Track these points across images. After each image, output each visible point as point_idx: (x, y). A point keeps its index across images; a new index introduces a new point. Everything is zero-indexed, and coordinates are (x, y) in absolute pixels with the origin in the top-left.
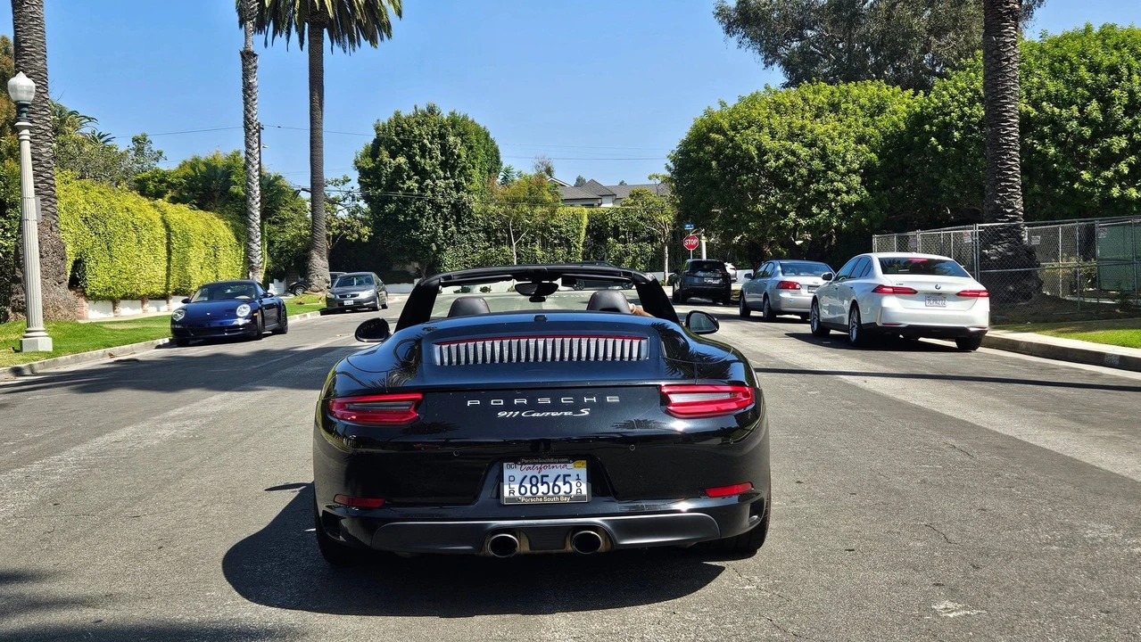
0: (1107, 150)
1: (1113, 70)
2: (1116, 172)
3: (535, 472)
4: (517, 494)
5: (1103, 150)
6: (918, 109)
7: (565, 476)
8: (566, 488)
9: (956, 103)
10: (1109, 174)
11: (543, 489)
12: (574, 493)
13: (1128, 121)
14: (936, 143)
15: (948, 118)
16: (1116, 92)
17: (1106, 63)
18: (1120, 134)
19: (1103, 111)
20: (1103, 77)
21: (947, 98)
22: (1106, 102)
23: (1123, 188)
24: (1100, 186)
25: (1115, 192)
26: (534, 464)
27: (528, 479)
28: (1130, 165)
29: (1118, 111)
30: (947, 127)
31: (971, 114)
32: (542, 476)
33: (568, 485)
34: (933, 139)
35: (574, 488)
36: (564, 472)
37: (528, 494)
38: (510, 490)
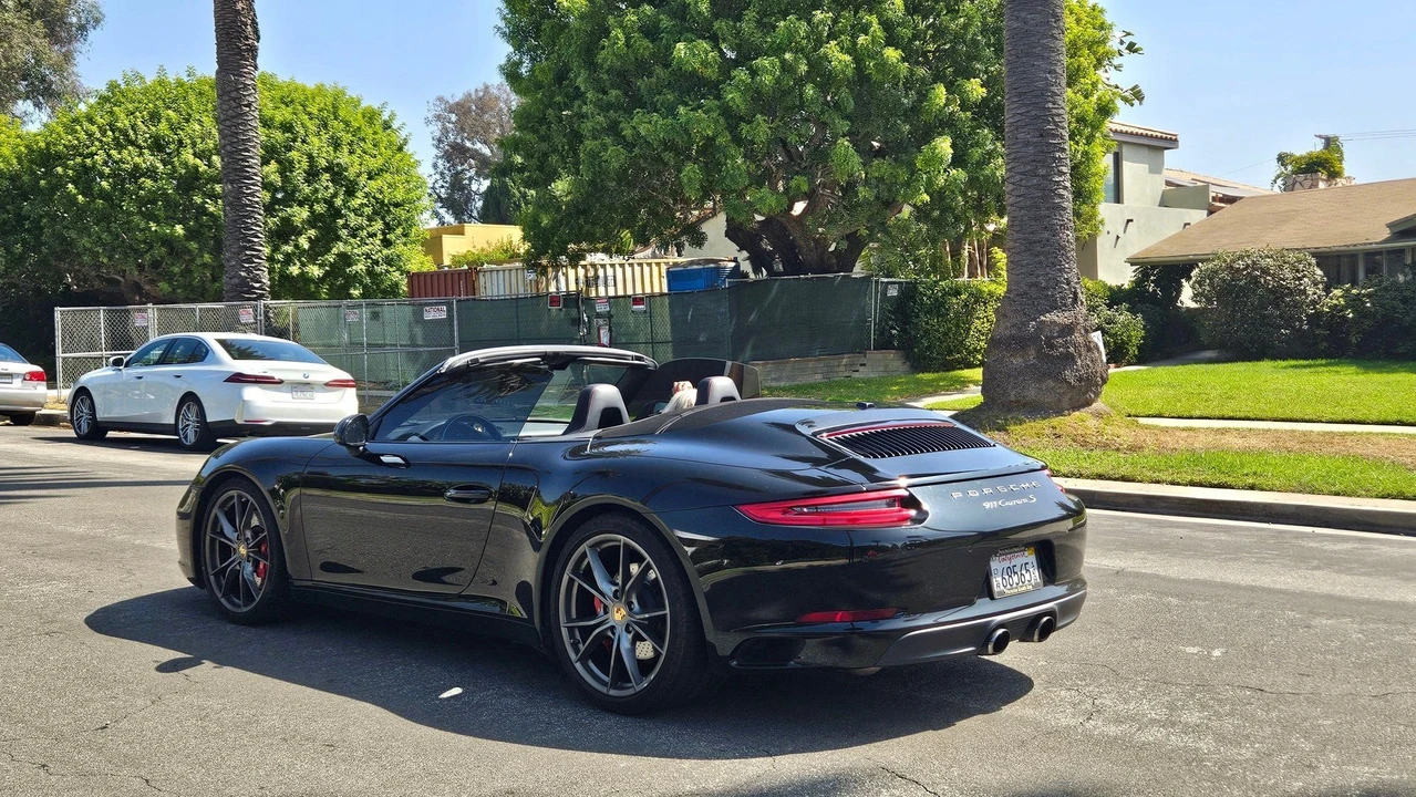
0: (287, 221)
1: (287, 127)
2: (296, 246)
4: (1002, 587)
5: (282, 219)
6: (42, 145)
7: (1025, 564)
8: (1027, 576)
9: (97, 143)
10: (289, 248)
12: (1033, 581)
13: (307, 190)
14: (74, 191)
15: (88, 161)
16: (294, 154)
17: (278, 119)
18: (301, 204)
19: (282, 173)
20: (279, 136)
21: (83, 136)
22: (286, 167)
23: (303, 265)
24: (279, 261)
25: (295, 270)
26: (1006, 554)
28: (310, 240)
29: (298, 176)
30: (85, 177)
31: (121, 160)
32: (1013, 566)
33: (1028, 573)
34: (70, 186)
35: (1032, 575)
36: (1024, 560)
37: (1009, 587)
38: (997, 583)
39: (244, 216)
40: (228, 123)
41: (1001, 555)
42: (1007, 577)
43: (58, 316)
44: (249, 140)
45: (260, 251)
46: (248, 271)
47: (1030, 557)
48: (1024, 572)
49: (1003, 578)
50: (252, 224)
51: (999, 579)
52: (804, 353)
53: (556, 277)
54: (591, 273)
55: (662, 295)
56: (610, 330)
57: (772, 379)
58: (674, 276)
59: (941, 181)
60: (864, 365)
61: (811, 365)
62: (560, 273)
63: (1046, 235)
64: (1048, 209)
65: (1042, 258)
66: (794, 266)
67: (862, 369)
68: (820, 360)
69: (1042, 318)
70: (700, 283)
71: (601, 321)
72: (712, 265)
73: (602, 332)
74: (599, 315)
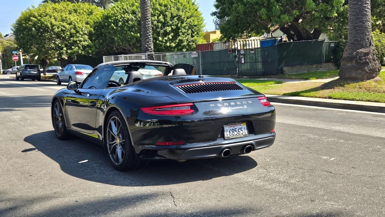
0: (165, 31)
1: (166, 6)
2: (168, 38)
3: (233, 128)
4: (229, 136)
5: (164, 31)
6: (106, 14)
7: (241, 128)
8: (241, 132)
9: (119, 13)
10: (166, 38)
11: (236, 133)
12: (244, 134)
13: (171, 22)
14: (113, 26)
15: (117, 17)
16: (167, 13)
17: (163, 4)
18: (169, 26)
19: (164, 19)
20: (163, 8)
21: (116, 11)
22: (165, 16)
23: (170, 43)
24: (164, 42)
25: (168, 44)
26: (232, 125)
27: (231, 130)
28: (172, 36)
29: (168, 19)
30: (116, 22)
31: (124, 17)
32: (235, 129)
33: (242, 131)
34: (112, 24)
35: (244, 132)
36: (240, 127)
37: (232, 135)
38: (227, 134)
39: (146, 30)
40: (142, 5)
41: (229, 125)
42: (232, 132)
43: (104, 58)
44: (147, 9)
45: (151, 39)
46: (148, 45)
47: (244, 126)
48: (240, 131)
49: (230, 133)
50: (149, 32)
51: (228, 133)
52: (301, 64)
53: (234, 44)
54: (245, 43)
55: (258, 48)
56: (244, 59)
57: (290, 72)
58: (262, 42)
59: (342, 9)
60: (321, 67)
61: (303, 68)
62: (236, 43)
63: (361, 24)
64: (361, 15)
65: (359, 31)
66: (300, 38)
67: (320, 68)
68: (307, 66)
69: (358, 51)
70: (270, 44)
71: (242, 56)
72: (273, 39)
73: (242, 59)
74: (241, 55)
